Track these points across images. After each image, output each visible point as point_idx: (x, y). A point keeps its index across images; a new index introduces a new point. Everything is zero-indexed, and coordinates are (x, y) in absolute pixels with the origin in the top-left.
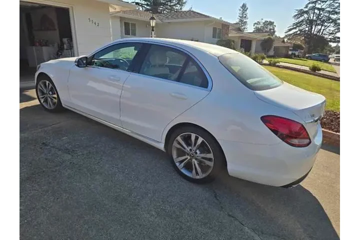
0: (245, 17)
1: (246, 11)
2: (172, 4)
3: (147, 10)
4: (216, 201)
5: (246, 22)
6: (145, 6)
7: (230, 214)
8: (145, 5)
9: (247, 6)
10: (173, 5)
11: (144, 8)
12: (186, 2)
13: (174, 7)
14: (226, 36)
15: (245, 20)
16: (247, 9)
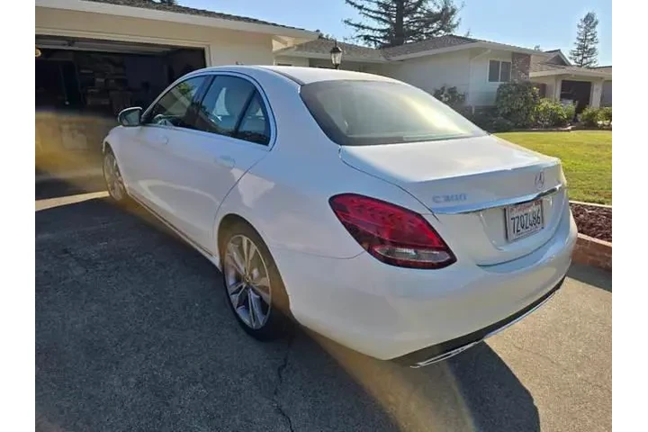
0: (592, 40)
1: (594, 27)
2: (430, 31)
3: (384, 46)
4: (274, 378)
5: (594, 49)
6: (381, 40)
7: (285, 407)
8: (381, 37)
9: (597, 18)
10: (431, 33)
11: (378, 44)
12: (458, 23)
13: (434, 35)
14: (523, 75)
15: (590, 46)
16: (596, 23)
